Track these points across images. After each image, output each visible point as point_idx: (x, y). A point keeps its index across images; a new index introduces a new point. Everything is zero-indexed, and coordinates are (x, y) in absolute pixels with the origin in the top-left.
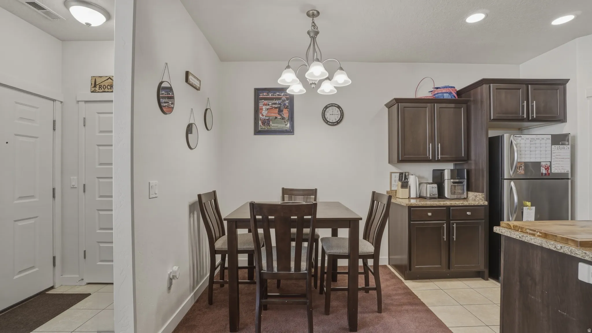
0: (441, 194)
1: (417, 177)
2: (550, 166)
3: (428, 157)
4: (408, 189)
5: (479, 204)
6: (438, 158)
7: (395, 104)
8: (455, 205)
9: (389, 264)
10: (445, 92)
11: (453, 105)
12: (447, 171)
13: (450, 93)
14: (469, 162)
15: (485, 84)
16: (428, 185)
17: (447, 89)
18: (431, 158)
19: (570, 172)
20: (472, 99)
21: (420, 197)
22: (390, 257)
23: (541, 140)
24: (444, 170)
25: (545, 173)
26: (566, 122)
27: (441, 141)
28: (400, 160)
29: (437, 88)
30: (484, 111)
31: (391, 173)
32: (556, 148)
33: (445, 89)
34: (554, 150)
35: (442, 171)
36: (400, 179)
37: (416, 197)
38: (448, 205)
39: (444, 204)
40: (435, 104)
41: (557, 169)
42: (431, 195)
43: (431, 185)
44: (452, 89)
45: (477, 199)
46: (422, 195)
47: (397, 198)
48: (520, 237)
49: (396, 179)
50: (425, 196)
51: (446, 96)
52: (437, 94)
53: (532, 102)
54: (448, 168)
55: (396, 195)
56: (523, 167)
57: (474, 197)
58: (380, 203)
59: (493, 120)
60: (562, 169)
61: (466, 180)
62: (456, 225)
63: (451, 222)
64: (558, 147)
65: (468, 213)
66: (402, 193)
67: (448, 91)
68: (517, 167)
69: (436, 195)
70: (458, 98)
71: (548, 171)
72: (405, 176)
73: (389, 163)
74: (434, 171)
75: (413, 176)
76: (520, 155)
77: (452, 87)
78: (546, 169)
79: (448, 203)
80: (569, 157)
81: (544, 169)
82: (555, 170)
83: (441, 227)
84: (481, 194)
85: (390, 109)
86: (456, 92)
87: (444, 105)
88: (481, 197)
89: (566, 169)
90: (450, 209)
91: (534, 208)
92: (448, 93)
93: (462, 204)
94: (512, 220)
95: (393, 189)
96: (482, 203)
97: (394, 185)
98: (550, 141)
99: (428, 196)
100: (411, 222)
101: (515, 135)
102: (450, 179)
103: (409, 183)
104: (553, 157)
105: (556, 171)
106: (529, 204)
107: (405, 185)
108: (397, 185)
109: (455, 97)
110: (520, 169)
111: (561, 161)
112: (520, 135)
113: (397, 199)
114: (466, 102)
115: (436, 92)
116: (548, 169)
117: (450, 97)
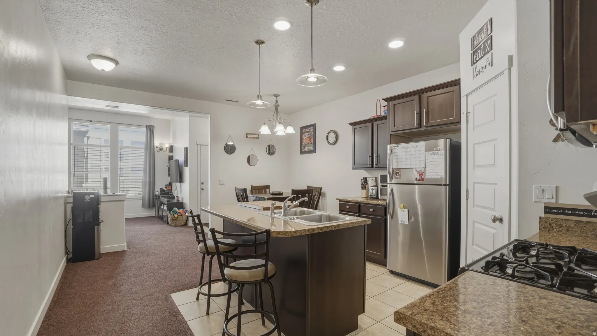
2: (424, 172)
3: (368, 165)
5: (380, 204)
18: (370, 166)
19: (444, 178)
23: (415, 148)
25: (419, 178)
34: (428, 157)
40: (374, 122)
41: (431, 175)
43: (372, 188)
56: (400, 173)
60: (436, 175)
63: (361, 215)
64: (431, 153)
65: (371, 210)
68: (395, 173)
71: (422, 177)
76: (397, 162)
78: (420, 175)
81: (418, 175)
89: (440, 175)
90: (360, 205)
98: (424, 148)
101: (393, 146)
104: (427, 164)
105: (430, 177)
106: (402, 206)
110: (397, 175)
111: (435, 167)
112: (397, 145)
116: (422, 175)
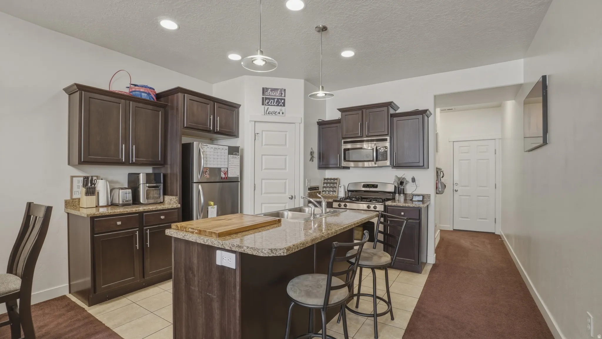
0: (136, 200)
1: (108, 182)
2: (227, 171)
3: (120, 159)
4: (95, 197)
5: (173, 207)
6: (132, 160)
7: (77, 91)
8: (148, 210)
9: (70, 293)
10: (143, 91)
11: (151, 107)
12: (142, 175)
13: (149, 94)
14: (166, 166)
15: (181, 92)
16: (121, 191)
17: (146, 89)
18: (123, 161)
19: (239, 176)
20: (169, 104)
21: (113, 205)
22: (71, 283)
23: (221, 150)
24: (139, 174)
25: (224, 177)
26: (239, 137)
27: (135, 142)
28: (82, 160)
29: (135, 85)
30: (179, 118)
31: (72, 177)
32: (231, 157)
33: (144, 88)
34: (230, 159)
35: (137, 175)
36: (85, 185)
37: (107, 204)
38: (141, 211)
39: (136, 210)
40: (131, 102)
41: (231, 174)
42: (124, 202)
43: (125, 191)
44: (151, 90)
45: (172, 202)
46: (114, 202)
47: (81, 207)
48: (183, 237)
49: (78, 184)
50: (118, 203)
51: (144, 96)
52: (135, 91)
53: (217, 118)
54: (143, 172)
55: (79, 204)
56: (208, 172)
57: (169, 200)
58: (38, 217)
59: (186, 127)
60: (235, 174)
61: (162, 184)
62: (149, 231)
63: (145, 228)
65: (162, 217)
66: (88, 202)
67: (146, 91)
68: (204, 172)
69: (130, 201)
70: (157, 101)
71: (226, 175)
72: (92, 180)
73: (69, 164)
74: (130, 175)
75: (103, 181)
76: (206, 161)
77: (150, 88)
78: (224, 174)
79: (141, 209)
80: (239, 165)
81: (223, 174)
82: (230, 175)
83: (133, 235)
84: (174, 197)
85: (71, 96)
86: (155, 94)
87: (141, 105)
88: (175, 200)
89: (237, 174)
90: (143, 215)
91: (216, 206)
92: (146, 93)
93: (155, 208)
94: (200, 218)
95: (74, 197)
96: (175, 206)
97: (77, 193)
98: (227, 151)
99: (121, 202)
100: (95, 236)
101: (203, 144)
102: (145, 183)
103: (97, 189)
104: (229, 165)
106: (212, 203)
107: (91, 191)
108: (80, 192)
109: (153, 99)
110: (206, 174)
111: (234, 167)
112: (206, 144)
113: (81, 209)
114: (164, 107)
115: (134, 90)
116: (226, 173)
117: (148, 99)
